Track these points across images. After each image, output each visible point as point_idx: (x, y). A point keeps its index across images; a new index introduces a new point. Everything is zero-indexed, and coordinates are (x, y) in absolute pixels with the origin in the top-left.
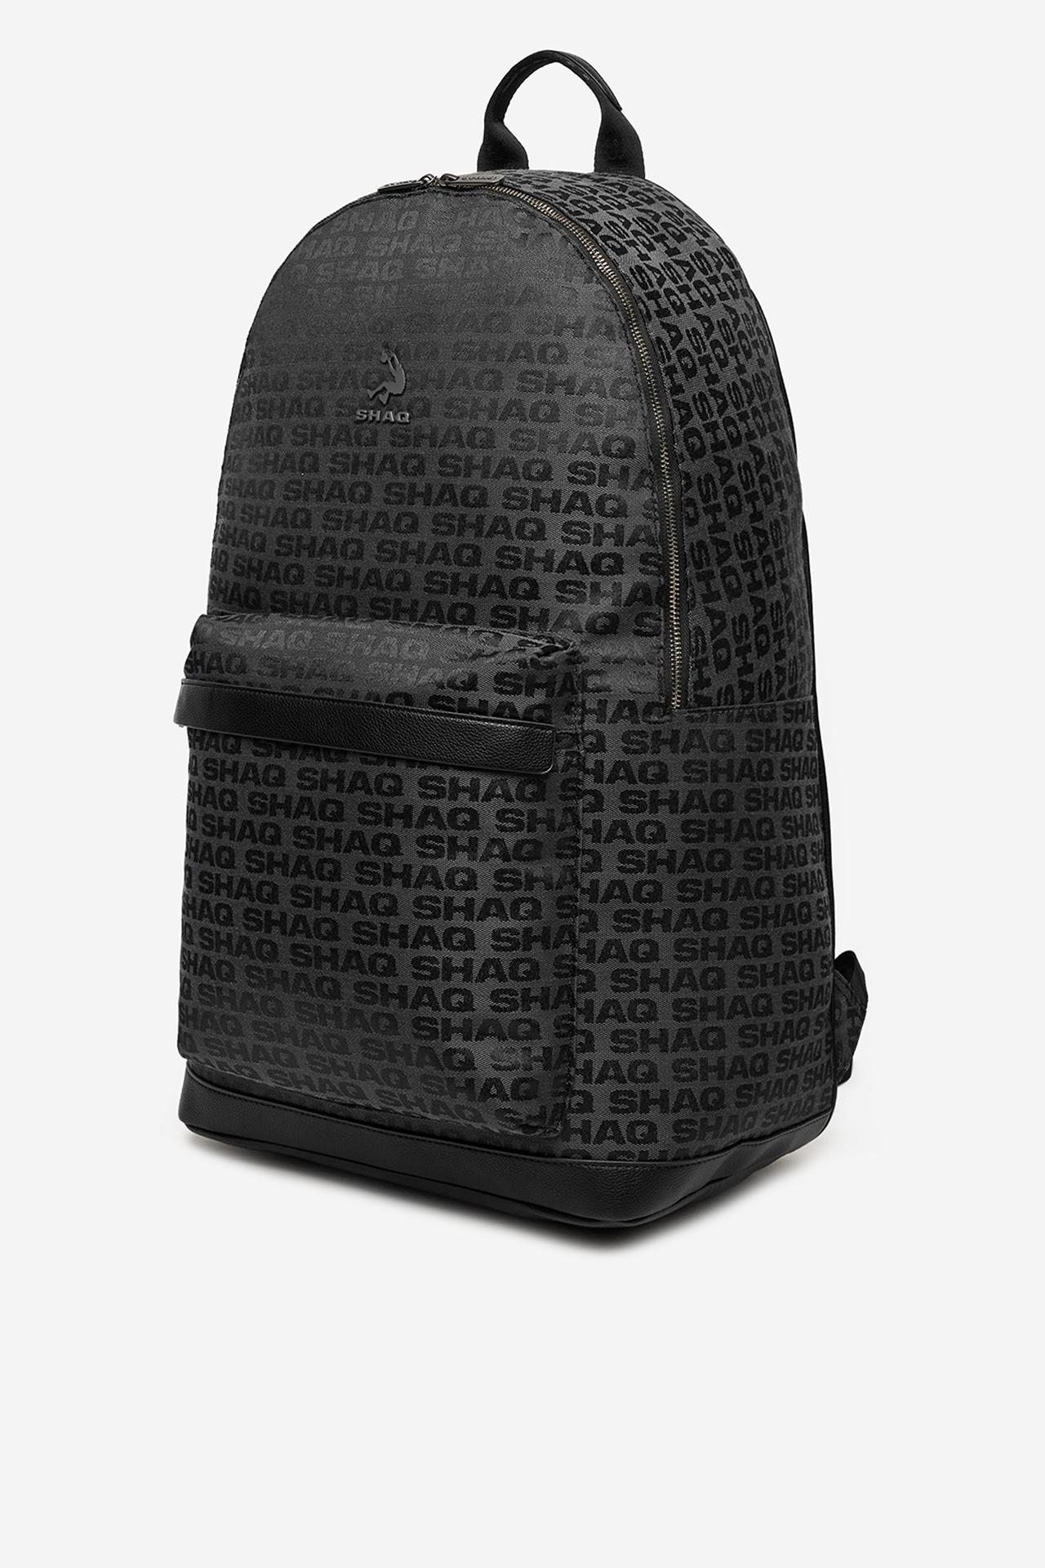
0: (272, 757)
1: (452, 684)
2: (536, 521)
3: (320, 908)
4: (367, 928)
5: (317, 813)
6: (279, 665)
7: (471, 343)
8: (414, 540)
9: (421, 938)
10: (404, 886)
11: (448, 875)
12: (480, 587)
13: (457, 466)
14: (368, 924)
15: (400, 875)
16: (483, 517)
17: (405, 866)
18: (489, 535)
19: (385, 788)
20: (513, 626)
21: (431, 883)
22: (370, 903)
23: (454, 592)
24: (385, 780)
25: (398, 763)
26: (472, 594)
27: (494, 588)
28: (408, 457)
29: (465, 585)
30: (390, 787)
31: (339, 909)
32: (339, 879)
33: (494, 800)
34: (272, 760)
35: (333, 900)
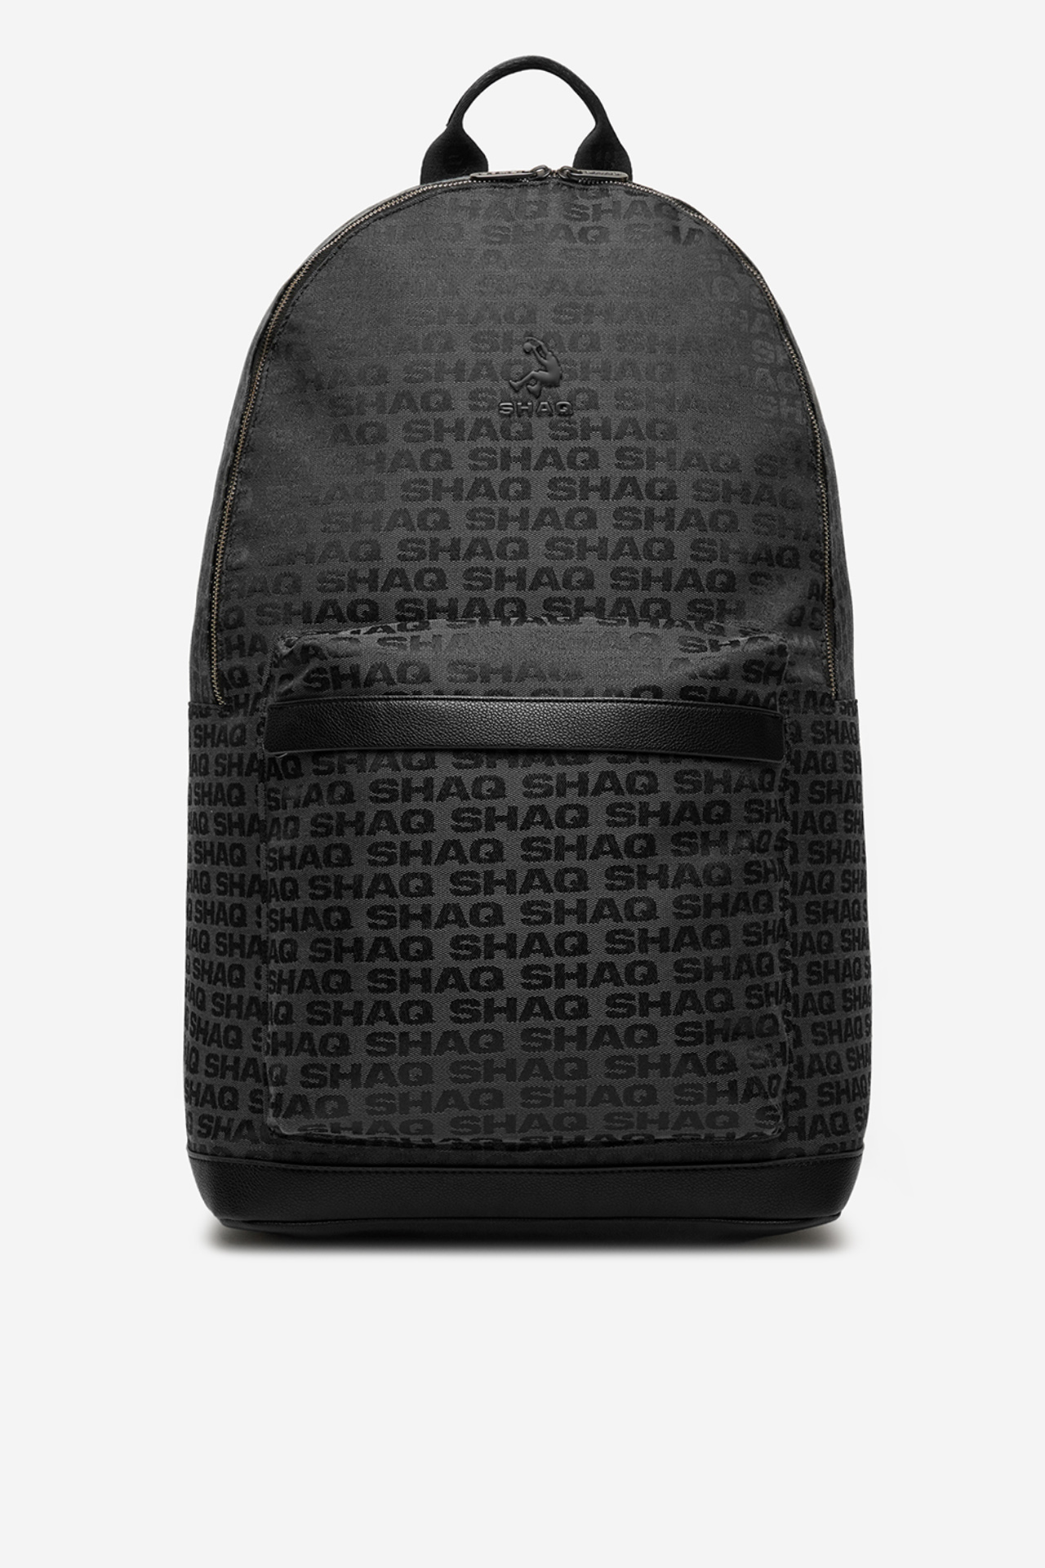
0: (484, 767)
1: (704, 675)
2: (729, 513)
3: (563, 923)
4: (622, 936)
5: (553, 821)
6: (477, 670)
7: (637, 334)
8: (592, 537)
9: (683, 940)
10: (661, 887)
11: (705, 872)
12: (674, 581)
13: (638, 459)
14: (624, 932)
15: (656, 877)
16: (673, 510)
17: (661, 866)
18: (681, 528)
19: (638, 786)
20: (712, 619)
21: (689, 881)
22: (625, 909)
23: (646, 587)
24: (638, 778)
25: (650, 759)
26: (667, 588)
27: (690, 581)
28: (575, 451)
29: (658, 580)
30: (643, 785)
31: (588, 920)
32: (586, 889)
33: (744, 790)
34: (483, 771)
35: (580, 912)
